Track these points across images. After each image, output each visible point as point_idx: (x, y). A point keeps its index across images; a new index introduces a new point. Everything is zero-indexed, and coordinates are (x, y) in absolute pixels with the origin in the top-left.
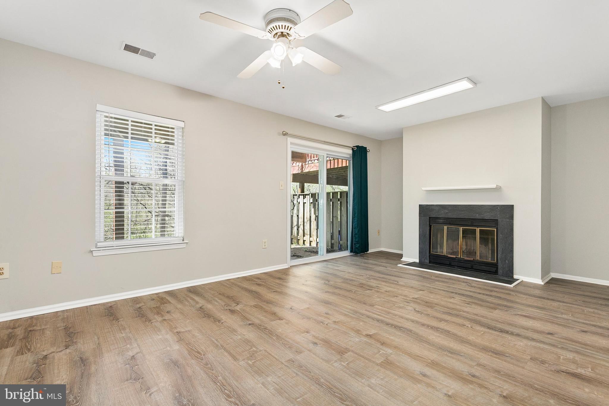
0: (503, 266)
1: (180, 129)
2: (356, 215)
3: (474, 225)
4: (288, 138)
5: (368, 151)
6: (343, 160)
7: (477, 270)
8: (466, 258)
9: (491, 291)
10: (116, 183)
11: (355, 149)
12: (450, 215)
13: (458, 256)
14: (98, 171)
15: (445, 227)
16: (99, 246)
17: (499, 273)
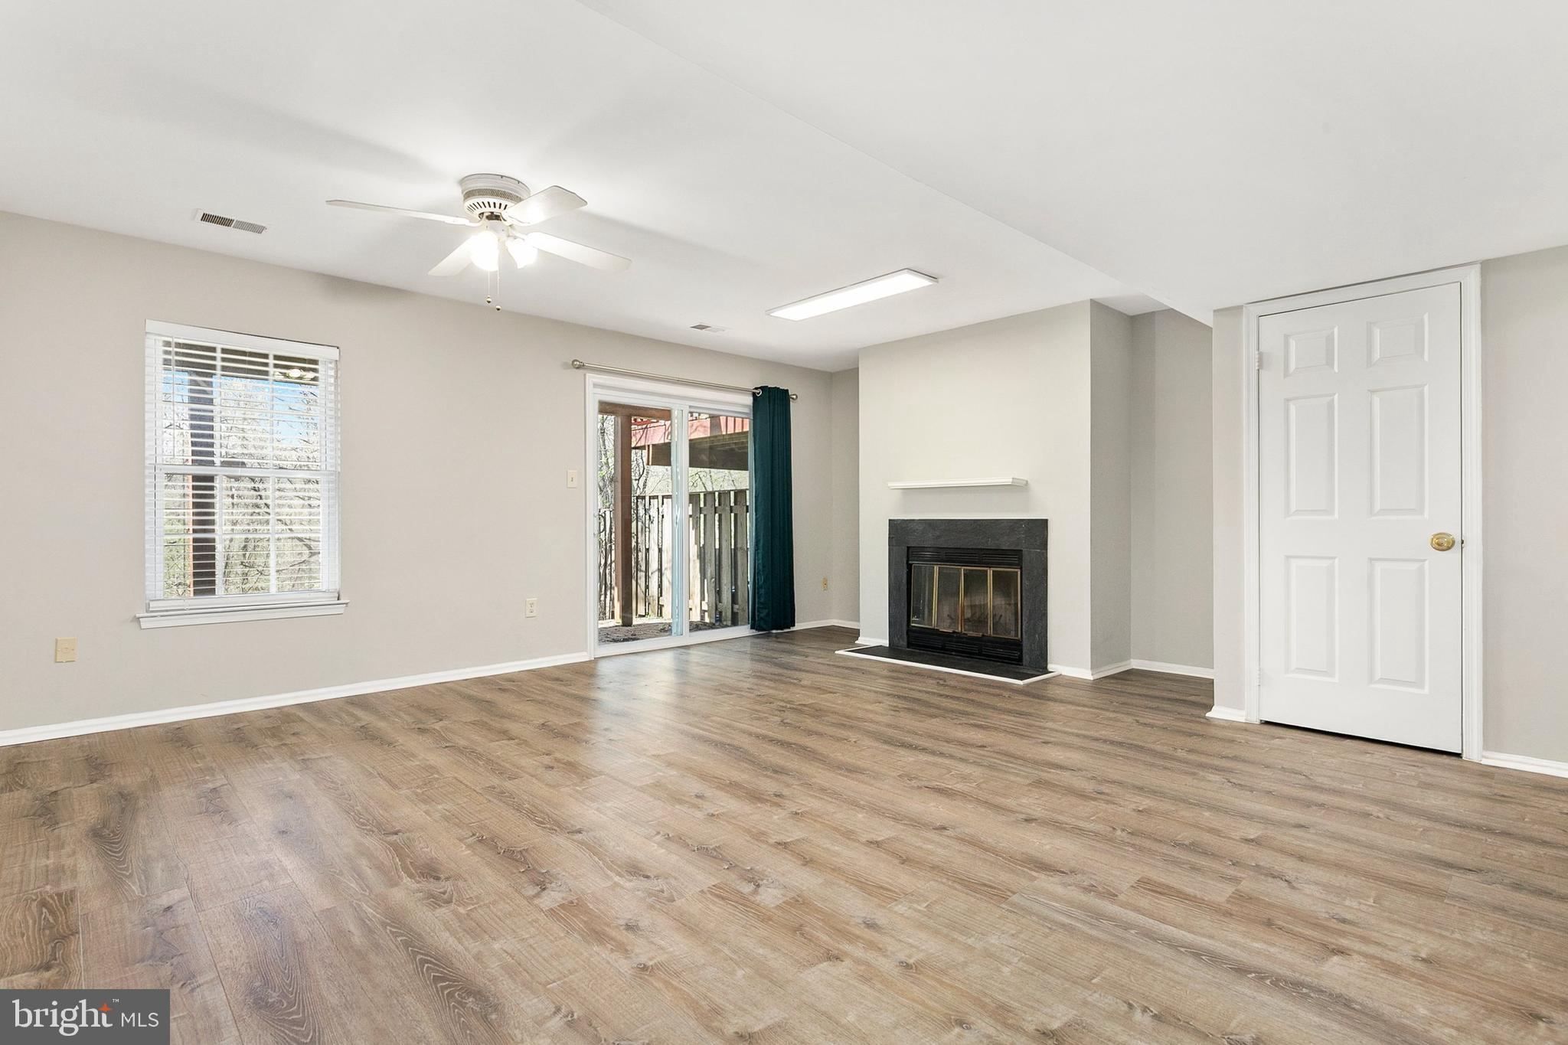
0: (1031, 646)
1: (331, 363)
2: (761, 545)
3: (985, 563)
4: (588, 375)
5: (793, 398)
6: (737, 419)
7: (990, 658)
8: (971, 634)
9: (968, 691)
10: (196, 478)
11: (758, 394)
12: (943, 543)
13: (958, 629)
14: (151, 455)
15: (936, 568)
16: (152, 608)
17: (1024, 661)
